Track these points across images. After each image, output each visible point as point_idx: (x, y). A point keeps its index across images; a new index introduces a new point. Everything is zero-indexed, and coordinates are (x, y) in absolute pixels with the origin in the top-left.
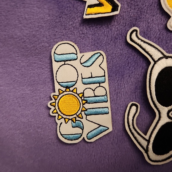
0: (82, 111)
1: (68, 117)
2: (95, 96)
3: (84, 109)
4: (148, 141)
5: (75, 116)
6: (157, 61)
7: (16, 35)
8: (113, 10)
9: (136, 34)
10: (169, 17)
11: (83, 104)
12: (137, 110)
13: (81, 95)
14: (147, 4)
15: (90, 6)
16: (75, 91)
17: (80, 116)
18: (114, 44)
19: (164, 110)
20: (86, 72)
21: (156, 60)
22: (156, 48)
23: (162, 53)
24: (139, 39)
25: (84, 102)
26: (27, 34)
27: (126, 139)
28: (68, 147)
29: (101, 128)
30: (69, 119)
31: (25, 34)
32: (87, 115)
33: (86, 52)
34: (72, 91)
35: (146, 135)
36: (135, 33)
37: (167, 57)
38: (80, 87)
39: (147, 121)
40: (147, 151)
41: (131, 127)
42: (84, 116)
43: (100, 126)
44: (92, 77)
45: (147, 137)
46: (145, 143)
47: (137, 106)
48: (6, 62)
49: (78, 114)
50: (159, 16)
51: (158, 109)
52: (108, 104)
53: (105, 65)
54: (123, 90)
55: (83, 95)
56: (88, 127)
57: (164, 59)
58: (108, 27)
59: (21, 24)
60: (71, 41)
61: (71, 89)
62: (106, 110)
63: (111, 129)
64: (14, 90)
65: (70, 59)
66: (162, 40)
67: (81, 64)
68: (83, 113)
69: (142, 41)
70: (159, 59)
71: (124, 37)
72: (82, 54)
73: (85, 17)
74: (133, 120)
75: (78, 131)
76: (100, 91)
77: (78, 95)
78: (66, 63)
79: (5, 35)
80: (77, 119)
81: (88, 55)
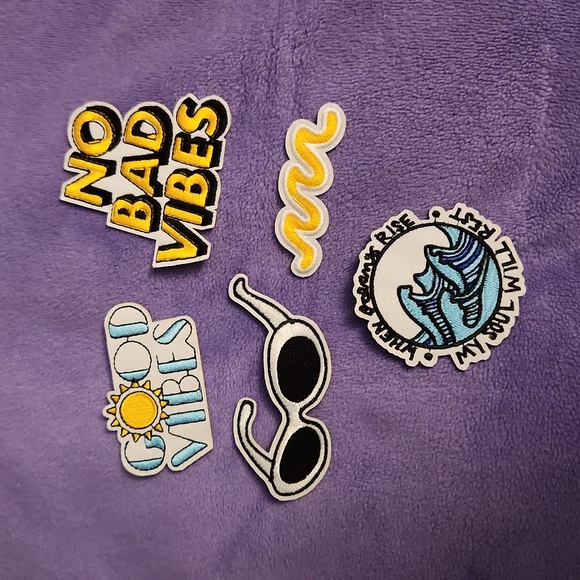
0: (161, 419)
1: (138, 431)
2: (182, 393)
3: (164, 416)
4: (273, 462)
5: (150, 428)
6: (278, 328)
7: (41, 297)
8: (199, 253)
9: (244, 285)
10: (293, 257)
11: (163, 408)
12: (252, 412)
13: (157, 393)
14: (256, 237)
15: (162, 248)
16: (147, 386)
17: (159, 427)
18: (209, 302)
19: (294, 408)
20: (164, 353)
21: (276, 326)
22: (276, 308)
23: (285, 315)
24: (248, 293)
25: (164, 403)
26: (62, 294)
27: (239, 462)
28: (142, 482)
29: (194, 444)
30: (141, 435)
31: (58, 295)
32: (169, 426)
33: (163, 318)
34: (143, 386)
35: (268, 450)
36: (241, 283)
37: (292, 322)
38: (155, 379)
39: (273, 427)
40: (271, 479)
41: (245, 440)
42: (165, 428)
43: (193, 442)
44: (174, 361)
45: (270, 455)
46: (267, 466)
47: (251, 405)
48: (27, 343)
49: (154, 425)
50: (278, 254)
51: (284, 407)
52: (204, 405)
53: (194, 340)
54: (228, 378)
55: (162, 392)
56: (173, 444)
57: (289, 324)
58: (196, 276)
59: (50, 277)
60: (136, 302)
61: (141, 383)
62: (200, 415)
63: (210, 447)
64: (43, 390)
65: (136, 332)
66: (287, 291)
67: (156, 339)
68: (162, 422)
69: (253, 296)
70: (281, 325)
71: (225, 291)
72: (156, 323)
73: (155, 265)
74: (246, 428)
75: (158, 453)
76: (189, 384)
77: (153, 392)
78: (130, 339)
79: (23, 297)
80: (154, 433)
81: (165, 324)
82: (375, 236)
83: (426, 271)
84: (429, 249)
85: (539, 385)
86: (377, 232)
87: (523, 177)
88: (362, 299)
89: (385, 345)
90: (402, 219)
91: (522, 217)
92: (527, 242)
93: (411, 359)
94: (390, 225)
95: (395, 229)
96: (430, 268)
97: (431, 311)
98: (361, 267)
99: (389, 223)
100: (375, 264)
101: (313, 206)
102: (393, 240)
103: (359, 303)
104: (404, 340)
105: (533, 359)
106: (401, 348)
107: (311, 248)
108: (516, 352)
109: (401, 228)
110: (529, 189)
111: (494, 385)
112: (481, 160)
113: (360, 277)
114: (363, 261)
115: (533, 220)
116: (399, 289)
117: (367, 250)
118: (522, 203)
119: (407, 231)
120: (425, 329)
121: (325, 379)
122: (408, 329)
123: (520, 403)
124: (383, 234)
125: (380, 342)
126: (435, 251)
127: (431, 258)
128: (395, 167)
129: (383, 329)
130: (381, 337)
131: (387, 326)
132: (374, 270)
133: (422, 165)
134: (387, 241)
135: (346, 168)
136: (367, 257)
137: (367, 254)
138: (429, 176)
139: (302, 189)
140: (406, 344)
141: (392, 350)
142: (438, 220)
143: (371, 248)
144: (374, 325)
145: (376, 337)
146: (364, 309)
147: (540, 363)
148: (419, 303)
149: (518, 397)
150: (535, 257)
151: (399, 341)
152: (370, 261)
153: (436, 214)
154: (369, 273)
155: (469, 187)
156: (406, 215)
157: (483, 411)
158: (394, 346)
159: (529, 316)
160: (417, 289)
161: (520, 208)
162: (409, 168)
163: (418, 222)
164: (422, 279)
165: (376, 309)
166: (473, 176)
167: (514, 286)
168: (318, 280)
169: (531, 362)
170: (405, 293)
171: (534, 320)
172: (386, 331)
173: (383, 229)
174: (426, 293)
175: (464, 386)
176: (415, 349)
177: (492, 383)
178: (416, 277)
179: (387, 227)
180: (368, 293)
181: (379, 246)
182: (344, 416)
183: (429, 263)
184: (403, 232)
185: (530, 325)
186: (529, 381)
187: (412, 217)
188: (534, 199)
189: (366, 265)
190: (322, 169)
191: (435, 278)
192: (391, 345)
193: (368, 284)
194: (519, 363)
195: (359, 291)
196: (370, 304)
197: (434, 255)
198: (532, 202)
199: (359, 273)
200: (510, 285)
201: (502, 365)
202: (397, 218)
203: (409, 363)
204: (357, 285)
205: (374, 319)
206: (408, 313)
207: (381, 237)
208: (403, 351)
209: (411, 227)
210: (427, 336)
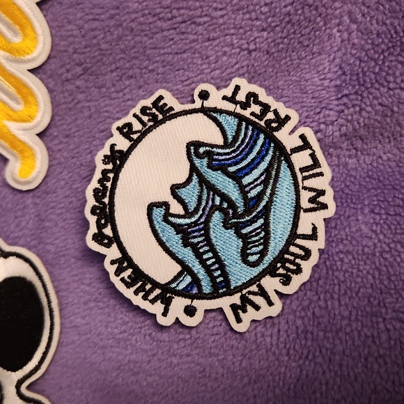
10: (6, 161)
19: (9, 379)
37: (6, 256)
82: (118, 129)
83: (189, 180)
84: (194, 148)
85: (355, 354)
86: (120, 123)
87: (330, 36)
88: (98, 222)
89: (128, 293)
90: (155, 104)
91: (329, 95)
92: (337, 134)
93: (165, 314)
94: (138, 113)
95: (145, 119)
96: (195, 177)
97: (195, 241)
98: (98, 175)
99: (137, 110)
100: (117, 170)
101: (25, 86)
102: (143, 134)
103: (93, 229)
104: (156, 284)
105: (346, 314)
106: (151, 297)
107: (30, 148)
108: (322, 303)
109: (154, 117)
110: (339, 54)
111: (288, 354)
112: (265, 9)
113: (96, 191)
114: (100, 167)
115: (345, 100)
116: (151, 207)
117: (106, 151)
118: (329, 75)
119: (163, 122)
120: (186, 269)
121: (50, 339)
122: (161, 269)
123: (327, 384)
124: (129, 125)
125: (121, 287)
126: (202, 150)
127: (197, 162)
128: (141, 24)
129: (126, 269)
130: (123, 280)
131: (132, 264)
132: (116, 179)
133: (179, 19)
134: (135, 136)
135: (69, 27)
136: (107, 159)
137: (106, 156)
138: (192, 37)
139: (7, 59)
140: (157, 292)
141: (138, 300)
142: (207, 104)
143: (113, 146)
144: (113, 262)
145: (115, 280)
146: (99, 238)
147: (357, 320)
148: (178, 229)
149: (324, 373)
150: (350, 157)
151: (148, 287)
152: (110, 166)
153: (204, 95)
154: (109, 184)
155: (250, 52)
156: (161, 98)
157: (270, 395)
158: (141, 294)
159: (341, 247)
160: (176, 208)
161: (326, 83)
162: (159, 24)
163: (178, 107)
164: (183, 193)
165: (116, 239)
166: (256, 34)
167: (319, 203)
168: (48, 193)
169: (342, 317)
170: (158, 213)
171: (348, 252)
172: (129, 272)
173: (129, 119)
174: (188, 214)
175: (244, 355)
176: (171, 299)
177: (284, 351)
178: (175, 189)
179: (135, 116)
180: (106, 214)
181: (123, 144)
182: (78, 392)
183: (193, 169)
184: (157, 123)
185: (341, 260)
186: (340, 348)
187: (170, 100)
188: (347, 68)
189: (104, 172)
190: (33, 29)
191: (201, 192)
192: (136, 293)
193: (106, 200)
194: (325, 320)
195: (93, 212)
196: (108, 231)
197: (199, 156)
198: (344, 73)
199: (94, 184)
200: (311, 200)
201: (299, 322)
202: (148, 102)
203: (161, 320)
204: (91, 202)
205: (113, 253)
206: (162, 244)
207: (126, 131)
208: (153, 301)
209: (169, 115)
210: (188, 279)
